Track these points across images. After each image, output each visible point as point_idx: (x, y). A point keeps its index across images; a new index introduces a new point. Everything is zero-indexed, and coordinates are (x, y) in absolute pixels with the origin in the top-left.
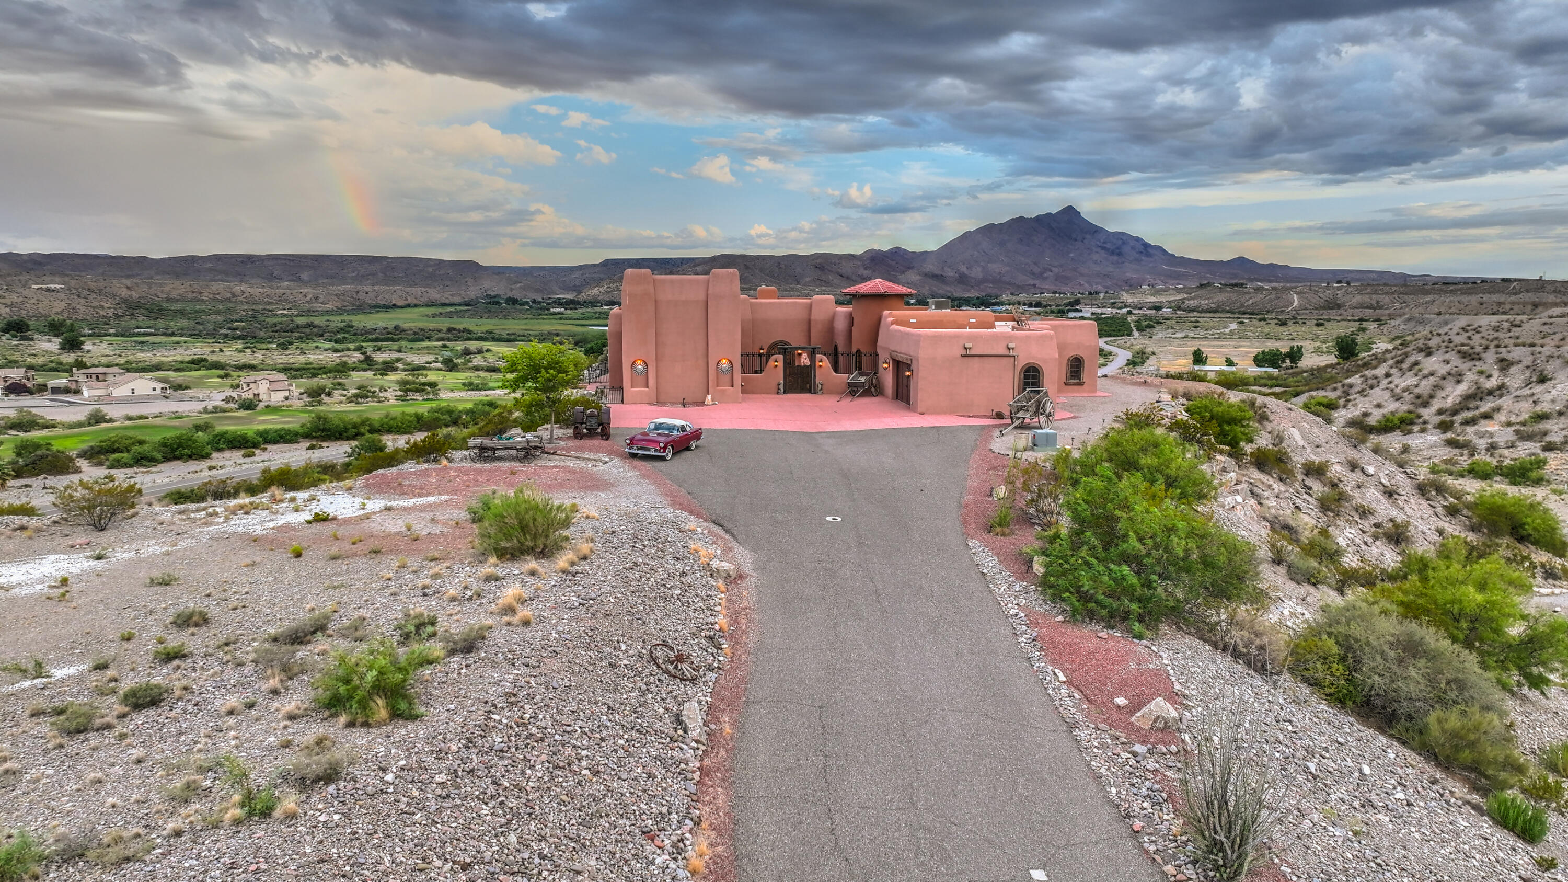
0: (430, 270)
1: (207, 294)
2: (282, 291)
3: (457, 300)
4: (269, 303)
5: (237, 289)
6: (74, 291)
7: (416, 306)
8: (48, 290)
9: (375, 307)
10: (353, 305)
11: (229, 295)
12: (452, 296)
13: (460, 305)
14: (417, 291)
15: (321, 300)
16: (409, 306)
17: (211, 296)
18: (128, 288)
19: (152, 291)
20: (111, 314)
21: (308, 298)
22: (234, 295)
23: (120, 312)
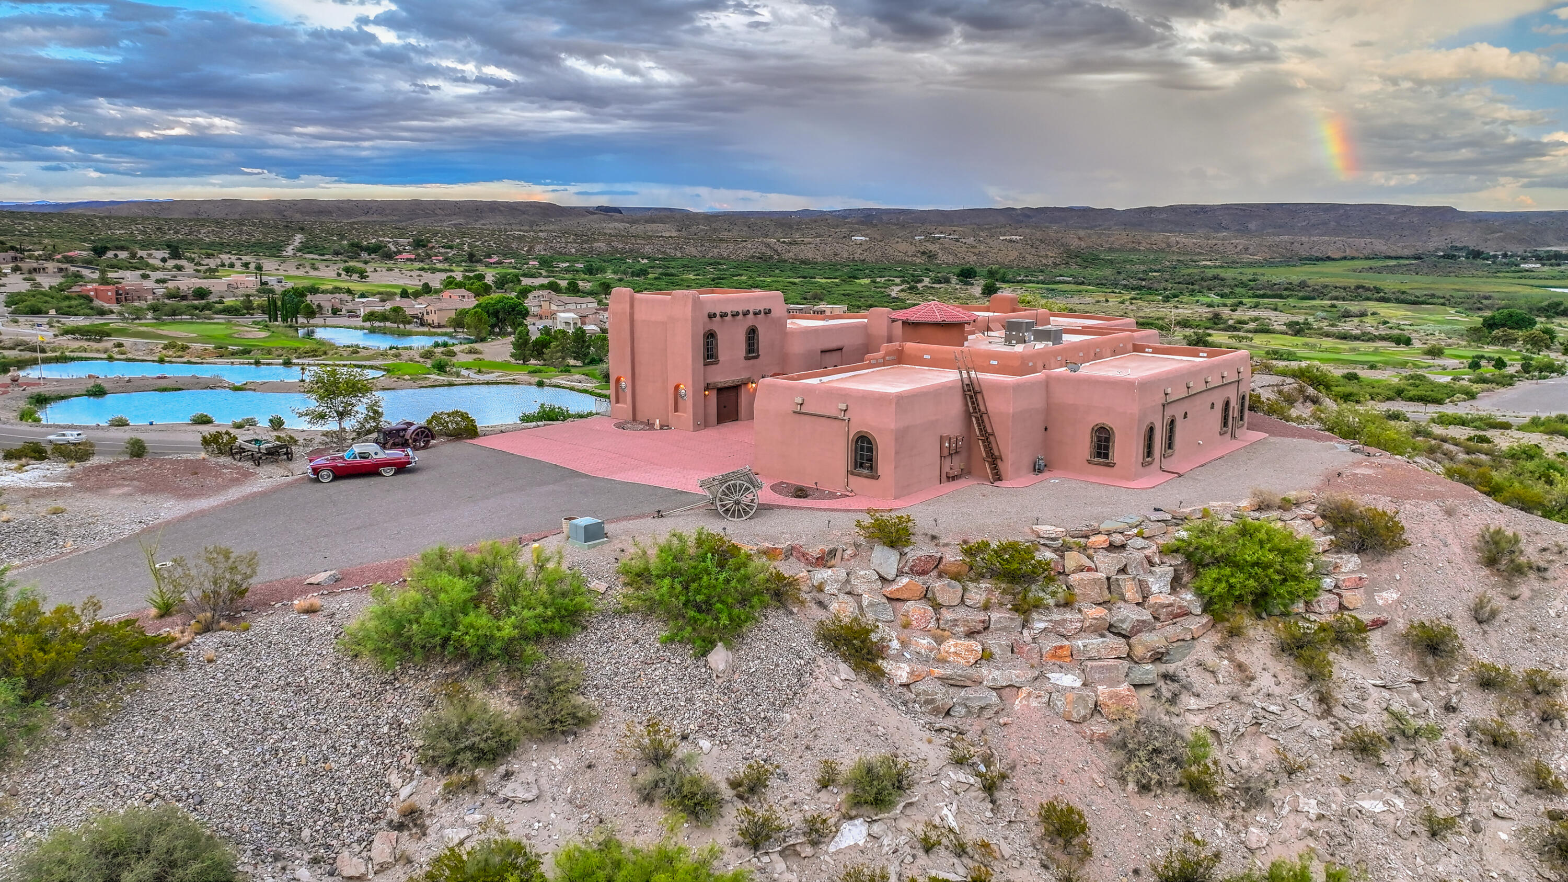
0: (1392, 218)
1: (1144, 244)
2: (1214, 242)
3: (1406, 252)
4: (1200, 254)
5: (1173, 239)
6: (1029, 242)
7: (1353, 258)
8: (1011, 241)
9: (1306, 259)
10: (1283, 256)
11: (1164, 245)
12: (1403, 248)
13: (1407, 258)
14: (1360, 242)
15: (1251, 251)
16: (1345, 258)
17: (1148, 246)
18: (1079, 238)
19: (1099, 242)
20: (1050, 263)
21: (1238, 249)
22: (1169, 246)
23: (1058, 261)
